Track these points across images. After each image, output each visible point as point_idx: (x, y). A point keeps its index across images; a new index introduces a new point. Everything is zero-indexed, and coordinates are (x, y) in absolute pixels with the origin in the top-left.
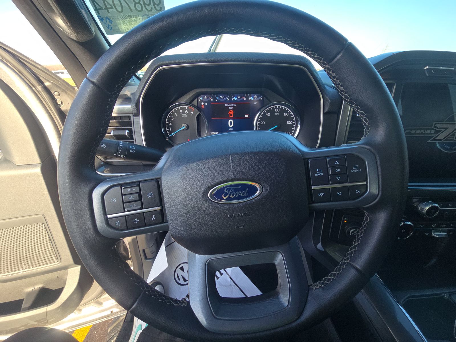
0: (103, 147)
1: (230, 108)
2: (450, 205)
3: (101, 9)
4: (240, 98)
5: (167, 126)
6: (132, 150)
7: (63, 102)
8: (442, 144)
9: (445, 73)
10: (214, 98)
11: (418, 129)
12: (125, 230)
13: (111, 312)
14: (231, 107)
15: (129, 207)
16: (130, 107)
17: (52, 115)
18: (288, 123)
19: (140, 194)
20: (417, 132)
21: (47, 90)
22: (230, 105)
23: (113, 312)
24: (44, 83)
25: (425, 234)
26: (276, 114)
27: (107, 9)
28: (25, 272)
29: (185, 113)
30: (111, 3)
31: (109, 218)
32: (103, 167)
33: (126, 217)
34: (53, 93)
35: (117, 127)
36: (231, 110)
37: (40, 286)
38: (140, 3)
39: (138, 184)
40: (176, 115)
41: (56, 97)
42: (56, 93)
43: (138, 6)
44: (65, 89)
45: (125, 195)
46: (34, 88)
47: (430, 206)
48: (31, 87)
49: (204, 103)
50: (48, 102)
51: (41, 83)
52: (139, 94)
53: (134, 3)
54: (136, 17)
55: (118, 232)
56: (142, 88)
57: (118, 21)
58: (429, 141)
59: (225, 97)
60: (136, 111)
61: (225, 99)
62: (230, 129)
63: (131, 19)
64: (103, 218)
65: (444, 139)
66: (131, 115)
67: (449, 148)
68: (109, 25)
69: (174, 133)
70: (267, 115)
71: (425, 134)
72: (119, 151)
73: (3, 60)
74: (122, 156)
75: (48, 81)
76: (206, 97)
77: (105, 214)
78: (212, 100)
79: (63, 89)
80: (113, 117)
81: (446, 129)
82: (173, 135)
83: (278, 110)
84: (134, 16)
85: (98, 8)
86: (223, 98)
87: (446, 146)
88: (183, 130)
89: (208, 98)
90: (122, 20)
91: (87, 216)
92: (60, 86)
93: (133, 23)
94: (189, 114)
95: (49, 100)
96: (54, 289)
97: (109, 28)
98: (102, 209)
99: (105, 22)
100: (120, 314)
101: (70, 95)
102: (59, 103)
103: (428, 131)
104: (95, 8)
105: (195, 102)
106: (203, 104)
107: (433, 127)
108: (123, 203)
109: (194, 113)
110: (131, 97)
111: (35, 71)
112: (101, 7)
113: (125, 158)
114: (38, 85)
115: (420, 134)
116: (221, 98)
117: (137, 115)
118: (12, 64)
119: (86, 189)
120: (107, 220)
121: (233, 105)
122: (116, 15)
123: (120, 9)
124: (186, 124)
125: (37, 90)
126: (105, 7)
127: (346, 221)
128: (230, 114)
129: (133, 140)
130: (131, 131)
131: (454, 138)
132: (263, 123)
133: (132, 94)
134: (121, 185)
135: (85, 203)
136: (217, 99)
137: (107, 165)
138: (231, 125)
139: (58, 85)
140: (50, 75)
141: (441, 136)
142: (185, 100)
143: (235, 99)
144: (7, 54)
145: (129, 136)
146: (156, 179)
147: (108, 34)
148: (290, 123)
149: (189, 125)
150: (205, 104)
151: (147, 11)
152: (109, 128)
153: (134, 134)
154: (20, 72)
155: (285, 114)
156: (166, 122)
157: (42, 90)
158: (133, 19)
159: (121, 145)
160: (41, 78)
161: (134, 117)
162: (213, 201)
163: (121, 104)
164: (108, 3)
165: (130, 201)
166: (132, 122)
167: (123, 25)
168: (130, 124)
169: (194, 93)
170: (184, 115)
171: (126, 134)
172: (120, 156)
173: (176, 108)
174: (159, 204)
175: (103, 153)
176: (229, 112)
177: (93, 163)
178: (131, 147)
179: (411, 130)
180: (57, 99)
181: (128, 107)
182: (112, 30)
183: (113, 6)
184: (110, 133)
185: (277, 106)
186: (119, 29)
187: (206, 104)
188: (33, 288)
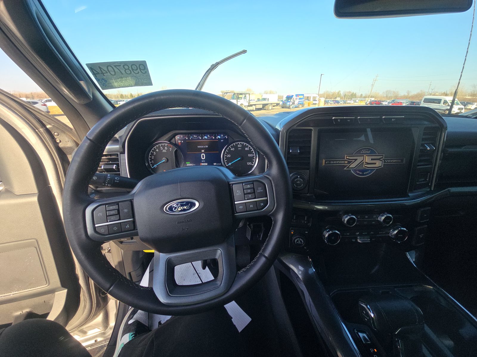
0: (95, 179)
2: (366, 217)
3: (98, 73)
4: (209, 137)
5: (149, 160)
6: (117, 180)
7: (61, 140)
8: (355, 171)
9: (348, 121)
10: (189, 138)
11: (335, 161)
12: (107, 235)
13: (95, 341)
15: (110, 219)
16: (118, 147)
17: (51, 152)
18: (249, 155)
19: (118, 210)
20: (334, 162)
21: (48, 131)
23: (98, 341)
24: (46, 126)
25: (352, 240)
26: (239, 149)
27: (103, 74)
28: (15, 295)
29: (165, 149)
30: (106, 70)
31: (97, 227)
32: (94, 194)
33: (108, 226)
34: (53, 134)
35: (107, 162)
37: (28, 310)
38: (129, 69)
39: (118, 203)
40: (158, 151)
41: (56, 137)
42: (55, 134)
43: (128, 72)
44: (64, 130)
45: (108, 211)
46: (37, 130)
47: (349, 217)
48: (34, 129)
49: (181, 141)
50: (49, 141)
51: (44, 126)
52: (124, 138)
53: (125, 69)
54: (126, 78)
55: (102, 236)
56: (127, 133)
57: (111, 81)
58: (345, 169)
59: (198, 136)
60: (122, 150)
61: (197, 138)
62: (202, 161)
63: (122, 79)
64: (92, 227)
65: (356, 167)
66: (119, 153)
67: (361, 173)
68: (104, 83)
69: (156, 165)
70: (231, 149)
71: (340, 164)
72: (107, 182)
73: (11, 108)
74: (109, 185)
75: (50, 124)
77: (94, 224)
78: (187, 138)
79: (62, 130)
80: (104, 155)
81: (356, 160)
82: (155, 166)
83: (241, 146)
84: (125, 77)
85: (95, 73)
86: (196, 137)
87: (358, 172)
88: (164, 162)
89: (183, 137)
90: (115, 80)
91: (81, 226)
92: (60, 128)
93: (123, 81)
94: (168, 150)
95: (49, 139)
96: (40, 314)
97: (104, 85)
98: (92, 221)
99: (101, 82)
100: (104, 343)
101: (68, 134)
102: (58, 141)
103: (342, 162)
104: (93, 73)
105: (173, 141)
107: (345, 159)
108: (107, 216)
109: (173, 149)
110: (119, 139)
111: (39, 116)
112: (97, 72)
113: (111, 187)
114: (41, 127)
115: (337, 164)
116: (195, 137)
117: (123, 153)
118: (18, 111)
119: (81, 208)
120: (95, 228)
122: (110, 77)
123: (113, 73)
124: (166, 158)
125: (39, 132)
126: (101, 72)
127: (292, 233)
129: (120, 172)
130: (118, 165)
131: (363, 166)
132: (229, 156)
133: (120, 137)
134: (106, 204)
135: (80, 217)
136: (191, 138)
137: (97, 192)
138: (203, 158)
139: (58, 127)
140: (52, 120)
141: (353, 166)
142: (164, 139)
143: (206, 137)
144: (15, 103)
145: (117, 169)
146: (131, 200)
147: (103, 89)
148: (251, 155)
149: (169, 159)
151: (135, 74)
152: (100, 163)
153: (120, 168)
154: (26, 118)
155: (246, 149)
156: (149, 157)
157: (44, 132)
158: (124, 79)
159: (109, 177)
160: (44, 122)
161: (121, 155)
162: (167, 213)
163: (111, 145)
164: (103, 70)
165: (112, 214)
166: (119, 159)
167: (116, 83)
168: (117, 160)
169: (172, 134)
170: (164, 151)
171: (114, 168)
172: (107, 185)
173: (157, 146)
174: (132, 217)
175: (94, 183)
177: (87, 190)
178: (116, 178)
179: (330, 161)
180: (56, 139)
181: (117, 147)
182: (107, 87)
183: (108, 72)
184: (101, 167)
185: (240, 143)
186: (112, 86)
188: (21, 312)
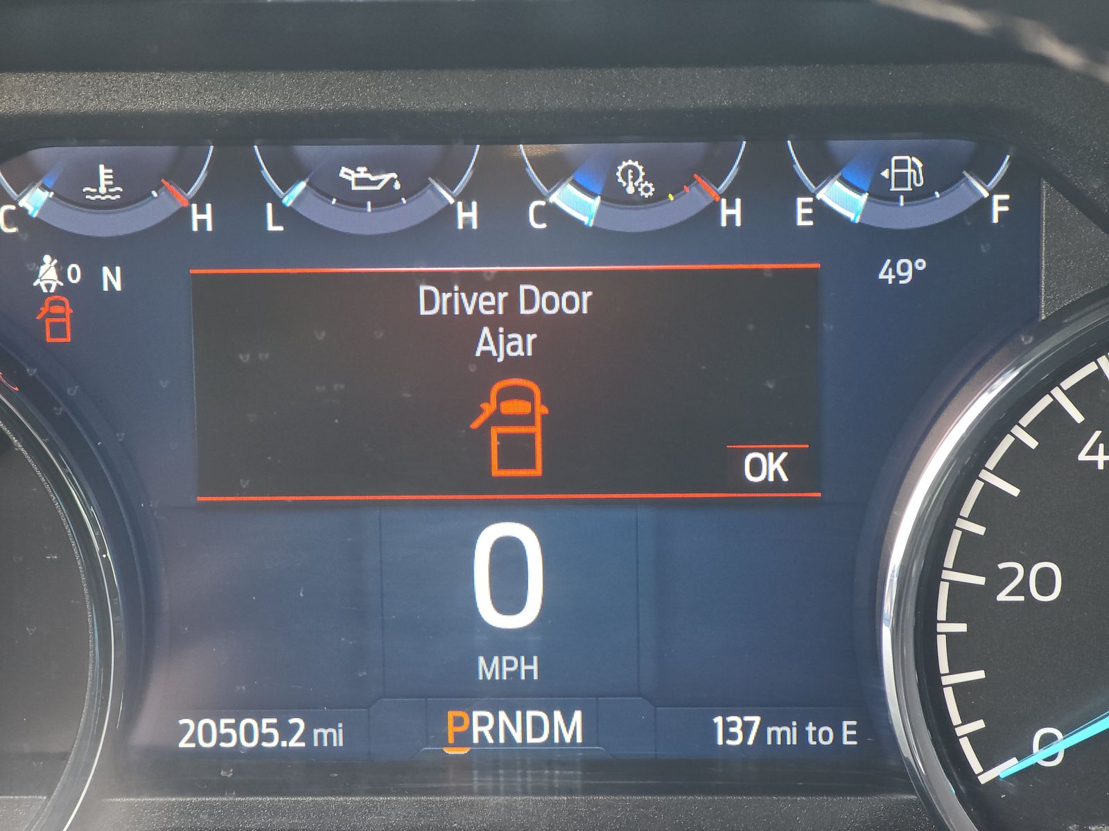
1: (485, 343)
4: (647, 189)
14: (511, 321)
22: (488, 302)
36: (514, 366)
49: (75, 275)
59: (414, 186)
76: (104, 173)
86: (385, 198)
106: (66, 289)
121: (540, 302)
128: (495, 432)
136: (282, 214)
138: (510, 599)
150: (93, 277)
176: (488, 408)
187: (112, 279)
